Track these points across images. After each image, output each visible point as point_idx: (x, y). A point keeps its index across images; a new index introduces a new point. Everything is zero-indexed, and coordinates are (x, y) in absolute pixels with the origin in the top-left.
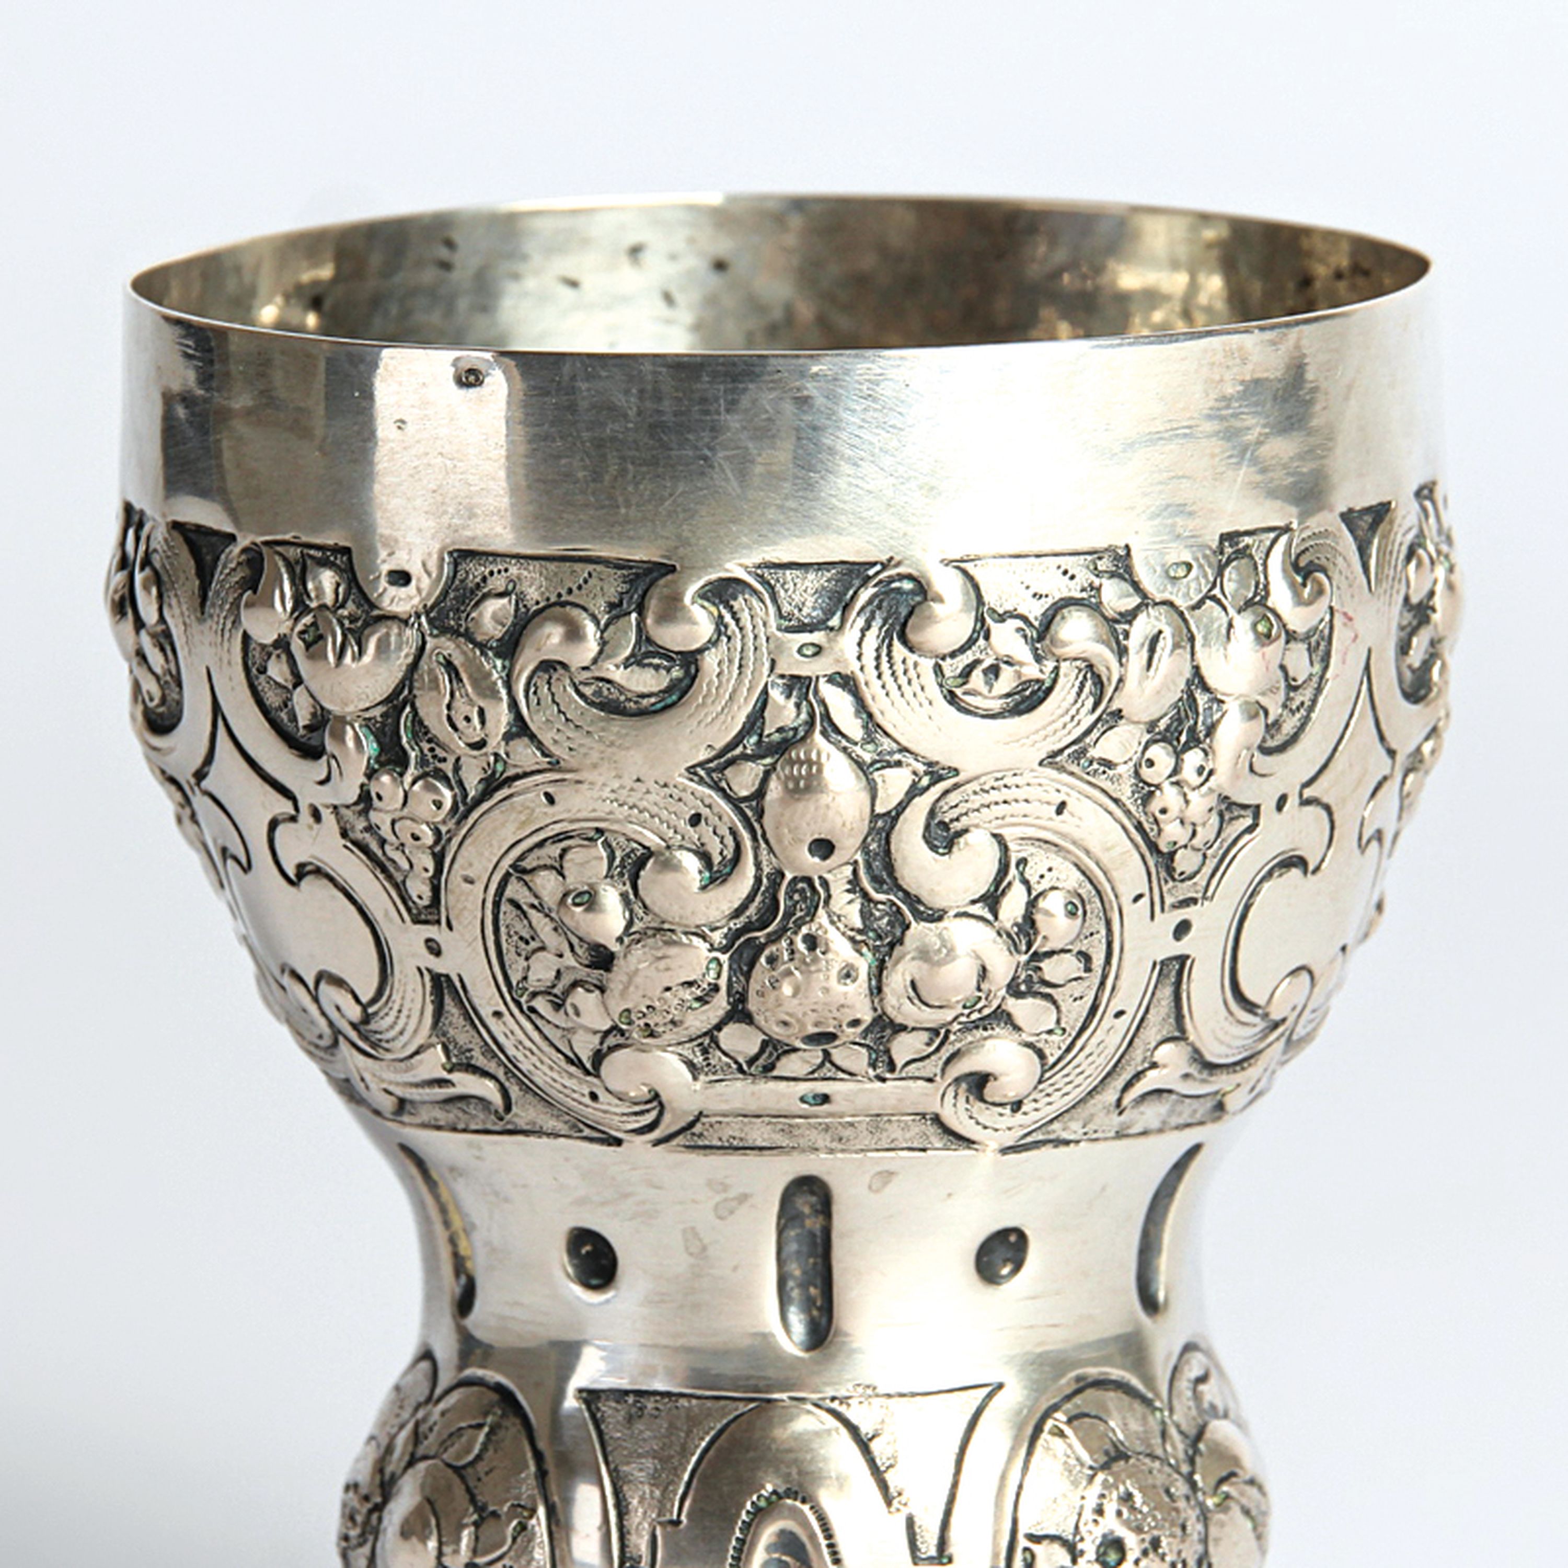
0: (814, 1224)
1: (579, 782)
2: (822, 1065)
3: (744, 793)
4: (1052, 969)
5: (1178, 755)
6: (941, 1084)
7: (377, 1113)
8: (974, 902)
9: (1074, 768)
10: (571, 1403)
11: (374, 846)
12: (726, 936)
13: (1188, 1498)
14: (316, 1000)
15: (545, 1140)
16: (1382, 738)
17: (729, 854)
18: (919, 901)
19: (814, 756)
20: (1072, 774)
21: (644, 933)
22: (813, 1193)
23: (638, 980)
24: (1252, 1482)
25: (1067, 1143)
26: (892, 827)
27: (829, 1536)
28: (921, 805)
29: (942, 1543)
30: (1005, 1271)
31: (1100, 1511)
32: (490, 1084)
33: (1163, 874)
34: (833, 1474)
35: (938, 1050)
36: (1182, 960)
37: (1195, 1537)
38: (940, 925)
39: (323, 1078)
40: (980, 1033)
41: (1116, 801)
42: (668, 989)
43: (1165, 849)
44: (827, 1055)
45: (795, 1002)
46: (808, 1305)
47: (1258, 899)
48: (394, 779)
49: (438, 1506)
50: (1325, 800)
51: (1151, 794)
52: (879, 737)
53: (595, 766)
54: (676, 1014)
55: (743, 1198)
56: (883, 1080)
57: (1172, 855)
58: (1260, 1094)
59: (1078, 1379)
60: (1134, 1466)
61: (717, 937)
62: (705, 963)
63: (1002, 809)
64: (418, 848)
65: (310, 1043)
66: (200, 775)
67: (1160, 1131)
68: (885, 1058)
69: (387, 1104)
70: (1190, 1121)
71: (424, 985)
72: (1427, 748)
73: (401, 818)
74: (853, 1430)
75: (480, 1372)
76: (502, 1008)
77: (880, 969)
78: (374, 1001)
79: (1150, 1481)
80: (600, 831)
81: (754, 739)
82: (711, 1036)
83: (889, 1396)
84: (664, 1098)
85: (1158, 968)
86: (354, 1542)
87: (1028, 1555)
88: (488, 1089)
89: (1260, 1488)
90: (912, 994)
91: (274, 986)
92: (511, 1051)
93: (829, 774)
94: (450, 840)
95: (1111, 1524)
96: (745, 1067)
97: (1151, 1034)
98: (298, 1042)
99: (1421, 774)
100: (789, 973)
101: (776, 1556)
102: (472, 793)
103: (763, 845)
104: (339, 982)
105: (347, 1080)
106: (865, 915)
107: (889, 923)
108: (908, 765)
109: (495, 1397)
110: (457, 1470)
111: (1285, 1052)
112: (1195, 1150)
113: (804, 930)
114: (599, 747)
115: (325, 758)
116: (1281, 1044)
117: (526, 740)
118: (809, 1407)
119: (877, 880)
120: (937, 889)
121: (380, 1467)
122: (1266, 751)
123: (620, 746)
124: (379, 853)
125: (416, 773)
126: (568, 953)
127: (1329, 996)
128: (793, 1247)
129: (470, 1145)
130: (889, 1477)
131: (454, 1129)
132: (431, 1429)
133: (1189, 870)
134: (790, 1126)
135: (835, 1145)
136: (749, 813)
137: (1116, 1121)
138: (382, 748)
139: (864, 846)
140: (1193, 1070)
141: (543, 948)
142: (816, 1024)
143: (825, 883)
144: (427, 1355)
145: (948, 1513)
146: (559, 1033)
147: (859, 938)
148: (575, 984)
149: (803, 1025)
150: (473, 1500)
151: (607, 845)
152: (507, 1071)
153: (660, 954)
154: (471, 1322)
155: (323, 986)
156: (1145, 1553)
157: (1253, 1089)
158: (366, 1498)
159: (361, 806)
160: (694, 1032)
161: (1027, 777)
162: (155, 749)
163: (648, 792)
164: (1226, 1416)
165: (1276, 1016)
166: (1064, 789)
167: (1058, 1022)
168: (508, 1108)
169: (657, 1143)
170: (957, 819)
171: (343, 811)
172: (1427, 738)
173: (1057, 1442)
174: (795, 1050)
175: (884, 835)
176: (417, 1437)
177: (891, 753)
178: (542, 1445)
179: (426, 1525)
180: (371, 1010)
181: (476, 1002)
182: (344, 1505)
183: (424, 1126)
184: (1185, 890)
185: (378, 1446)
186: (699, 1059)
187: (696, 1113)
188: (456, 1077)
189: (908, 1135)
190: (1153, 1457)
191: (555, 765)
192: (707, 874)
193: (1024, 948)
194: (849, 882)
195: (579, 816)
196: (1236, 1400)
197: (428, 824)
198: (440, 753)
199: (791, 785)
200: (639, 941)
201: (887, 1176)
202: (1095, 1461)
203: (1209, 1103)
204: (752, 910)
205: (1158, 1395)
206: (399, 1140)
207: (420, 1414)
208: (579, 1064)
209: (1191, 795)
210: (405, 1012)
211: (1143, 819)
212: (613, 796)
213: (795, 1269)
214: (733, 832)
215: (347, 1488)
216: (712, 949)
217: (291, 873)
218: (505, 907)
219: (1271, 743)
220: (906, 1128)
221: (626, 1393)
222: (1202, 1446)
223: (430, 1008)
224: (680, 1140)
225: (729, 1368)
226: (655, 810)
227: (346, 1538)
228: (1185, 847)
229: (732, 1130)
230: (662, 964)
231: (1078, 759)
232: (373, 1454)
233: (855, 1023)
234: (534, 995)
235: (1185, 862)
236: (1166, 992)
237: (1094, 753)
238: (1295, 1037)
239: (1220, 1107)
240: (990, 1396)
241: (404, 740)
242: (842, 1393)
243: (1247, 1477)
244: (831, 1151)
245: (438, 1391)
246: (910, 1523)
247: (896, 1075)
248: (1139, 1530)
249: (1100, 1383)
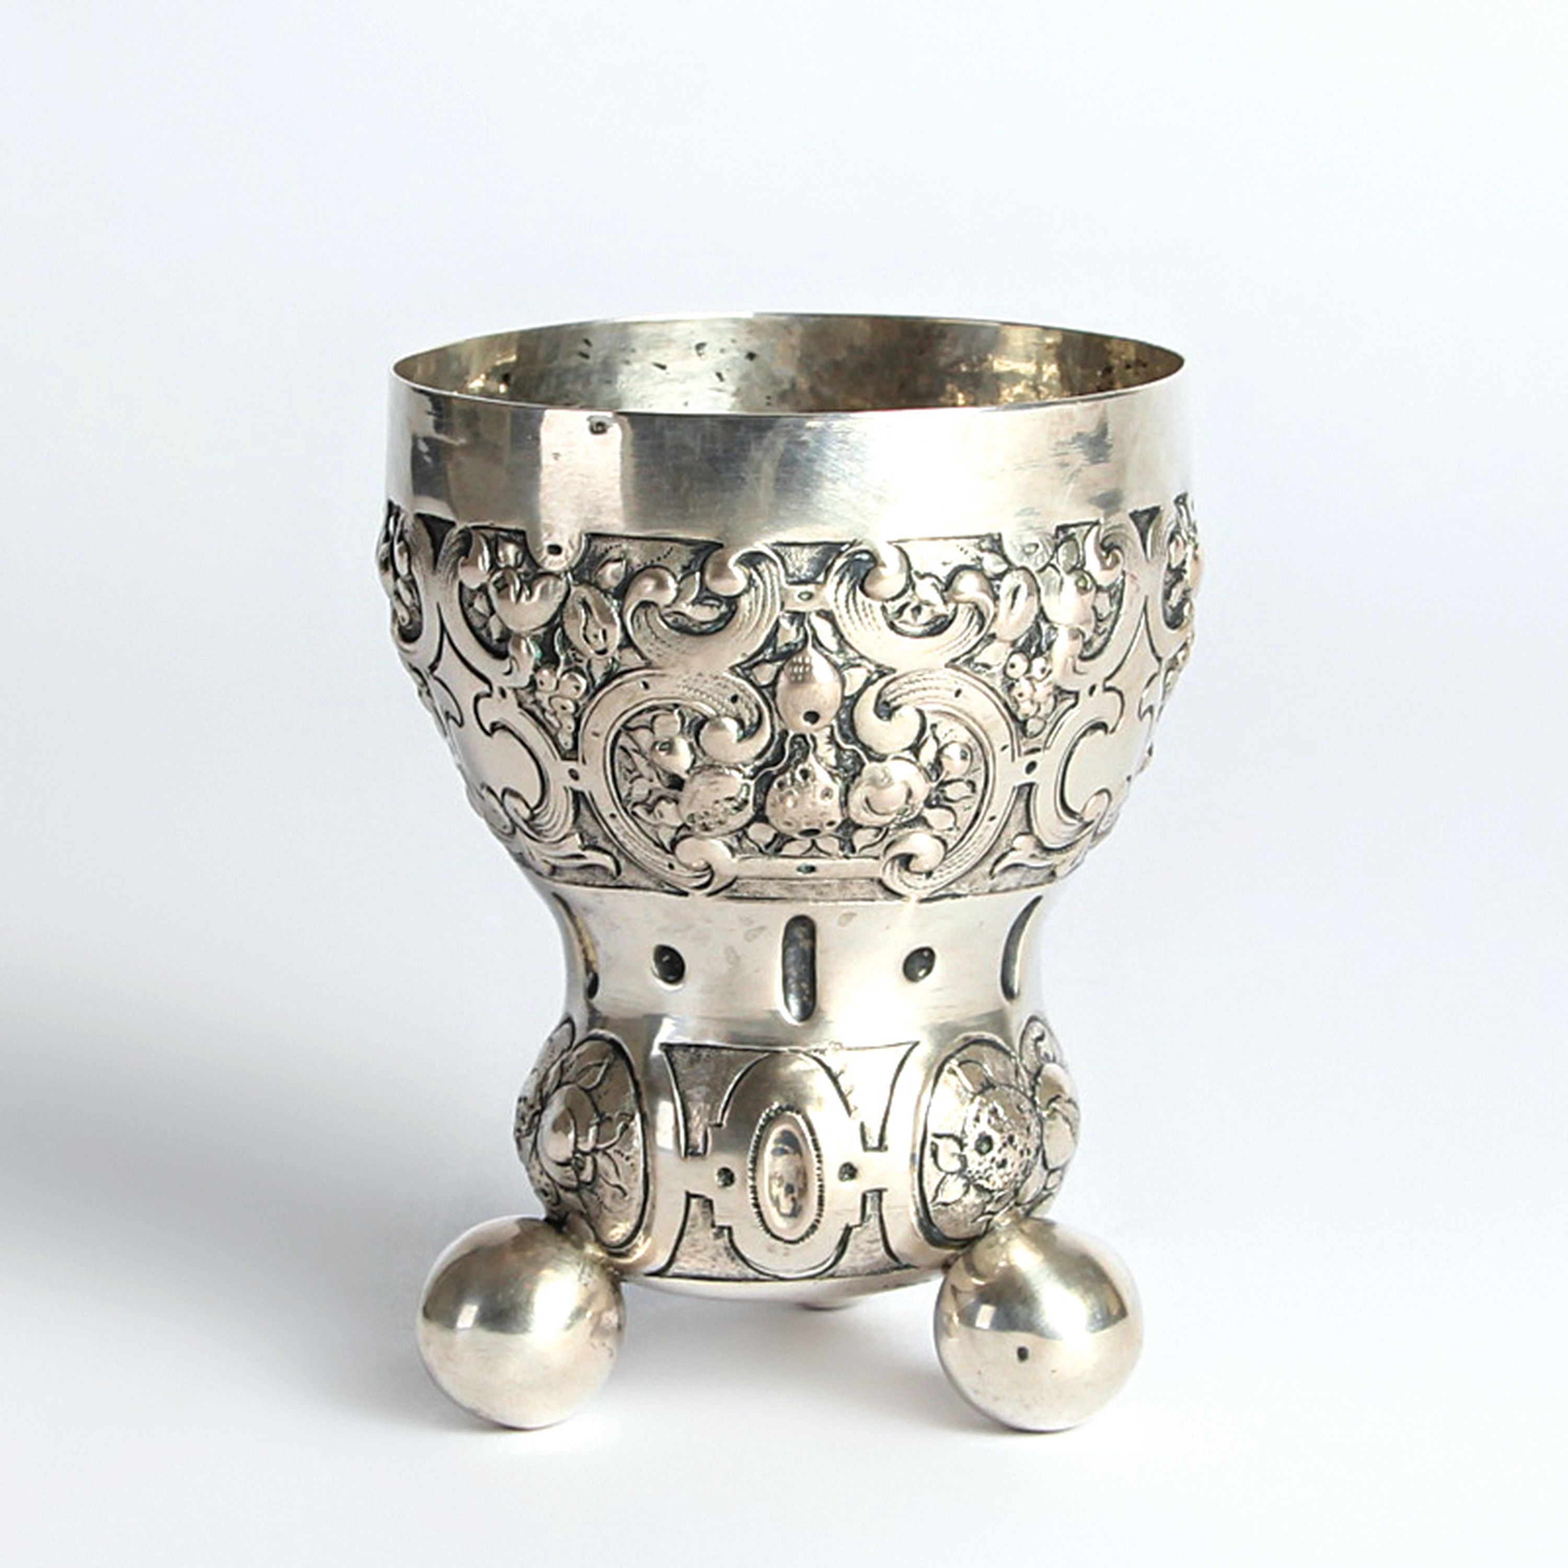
0: (806, 945)
1: (663, 675)
2: (810, 849)
3: (764, 683)
4: (950, 791)
5: (1030, 661)
6: (883, 860)
7: (539, 874)
8: (904, 750)
9: (966, 669)
10: (656, 1052)
11: (538, 713)
12: (752, 770)
13: (1030, 1111)
14: (502, 805)
15: (641, 892)
16: (1153, 650)
17: (755, 720)
18: (871, 749)
19: (807, 661)
20: (965, 672)
21: (702, 768)
22: (804, 925)
23: (699, 796)
24: (1070, 1101)
25: (959, 896)
26: (855, 704)
27: (812, 1132)
28: (873, 691)
29: (882, 1139)
30: (921, 973)
31: (977, 1119)
32: (608, 858)
33: (1020, 734)
34: (816, 1096)
35: (882, 840)
36: (1031, 785)
37: (1035, 1135)
38: (884, 764)
39: (506, 852)
40: (907, 830)
41: (992, 689)
42: (717, 802)
43: (1021, 717)
44: (814, 843)
45: (795, 810)
46: (800, 993)
47: (1078, 749)
48: (551, 673)
49: (576, 1114)
50: (1119, 688)
51: (1013, 685)
52: (848, 650)
53: (673, 666)
54: (722, 817)
55: (762, 929)
56: (846, 857)
57: (1025, 723)
58: (1078, 865)
59: (966, 1039)
60: (999, 1092)
61: (748, 771)
62: (739, 787)
63: (921, 694)
64: (566, 715)
65: (499, 831)
66: (433, 668)
67: (1016, 889)
68: (849, 845)
69: (546, 869)
70: (1034, 882)
71: (567, 797)
72: (1180, 656)
73: (556, 696)
74: (828, 1070)
75: (601, 1032)
76: (615, 812)
77: (846, 791)
78: (537, 807)
79: (1008, 1101)
80: (676, 706)
81: (770, 650)
82: (744, 829)
83: (850, 1049)
84: (714, 867)
85: (1016, 791)
86: (524, 1133)
87: (934, 1147)
88: (607, 861)
89: (1075, 1105)
90: (865, 805)
91: (477, 797)
92: (621, 838)
93: (816, 672)
94: (584, 710)
95: (984, 1127)
96: (763, 849)
97: (1012, 831)
98: (491, 829)
99: (1176, 672)
100: (791, 793)
101: (780, 1146)
102: (598, 681)
103: (776, 715)
104: (516, 795)
105: (521, 854)
106: (838, 757)
107: (853, 763)
108: (865, 667)
109: (609, 1047)
110: (588, 1092)
111: (1092, 841)
112: (1037, 900)
113: (800, 767)
114: (677, 654)
115: (508, 660)
116: (1090, 836)
117: (631, 650)
118: (801, 1055)
119: (845, 737)
120: (882, 741)
121: (540, 1088)
122: (1083, 659)
123: (690, 654)
124: (541, 717)
125: (566, 668)
126: (656, 780)
127: (1119, 806)
128: (791, 959)
129: (596, 894)
130: (850, 1099)
131: (586, 885)
132: (571, 1066)
133: (1036, 731)
134: (791, 886)
135: (818, 897)
136: (767, 695)
137: (990, 882)
138: (544, 654)
139: (837, 716)
140: (1037, 852)
141: (640, 776)
142: (808, 824)
143: (813, 738)
144: (568, 1020)
145: (885, 1120)
146: (650, 828)
147: (835, 772)
148: (661, 798)
149: (799, 825)
150: (596, 1109)
151: (680, 713)
152: (619, 851)
153: (712, 780)
154: (595, 1001)
155: (507, 797)
156: (1005, 1145)
157: (1073, 863)
158: (532, 1107)
159: (529, 689)
160: (732, 828)
161: (939, 674)
162: (406, 651)
163: (706, 682)
164: (1054, 1061)
165: (1087, 819)
166: (960, 682)
167: (955, 823)
168: (619, 871)
169: (710, 894)
170: (894, 699)
171: (520, 692)
172: (1181, 649)
173: (952, 1077)
174: (793, 839)
175: (849, 709)
176: (562, 1070)
177: (855, 659)
178: (638, 1077)
179: (568, 1124)
180: (536, 812)
181: (600, 807)
182: (518, 1110)
183: (567, 882)
184: (1033, 744)
185: (539, 1075)
186: (735, 845)
187: (733, 877)
188: (587, 853)
189: (863, 891)
190: (1010, 1086)
191: (649, 665)
192: (741, 732)
193: (934, 777)
194: (829, 737)
195: (665, 695)
196: (1061, 1051)
197: (571, 700)
198: (578, 656)
199: (793, 678)
200: (699, 773)
201: (851, 915)
202: (975, 1089)
203: (1047, 872)
204: (769, 755)
205: (1013, 1049)
206: (553, 890)
207: (564, 1056)
208: (661, 846)
209: (1038, 686)
210: (556, 814)
211: (1008, 700)
212: (684, 684)
213: (793, 972)
214: (758, 707)
215: (520, 1100)
216: (744, 777)
217: (488, 728)
218: (618, 751)
219: (1086, 654)
220: (861, 887)
221: (690, 1046)
222: (1040, 1080)
223: (571, 812)
224: (723, 893)
225: (754, 1031)
226: (709, 693)
227: (519, 1130)
228: (1033, 717)
229: (755, 888)
230: (714, 787)
231: (969, 664)
232: (535, 1081)
233: (831, 823)
234: (635, 804)
235: (1033, 726)
236: (1021, 805)
237: (977, 660)
238: (1099, 831)
239: (1053, 874)
240: (911, 1050)
241: (557, 649)
242: (821, 1047)
243: (1067, 1098)
244: (816, 901)
245: (576, 1042)
246: (862, 1126)
247: (856, 855)
248: (1001, 1131)
249: (979, 1042)
